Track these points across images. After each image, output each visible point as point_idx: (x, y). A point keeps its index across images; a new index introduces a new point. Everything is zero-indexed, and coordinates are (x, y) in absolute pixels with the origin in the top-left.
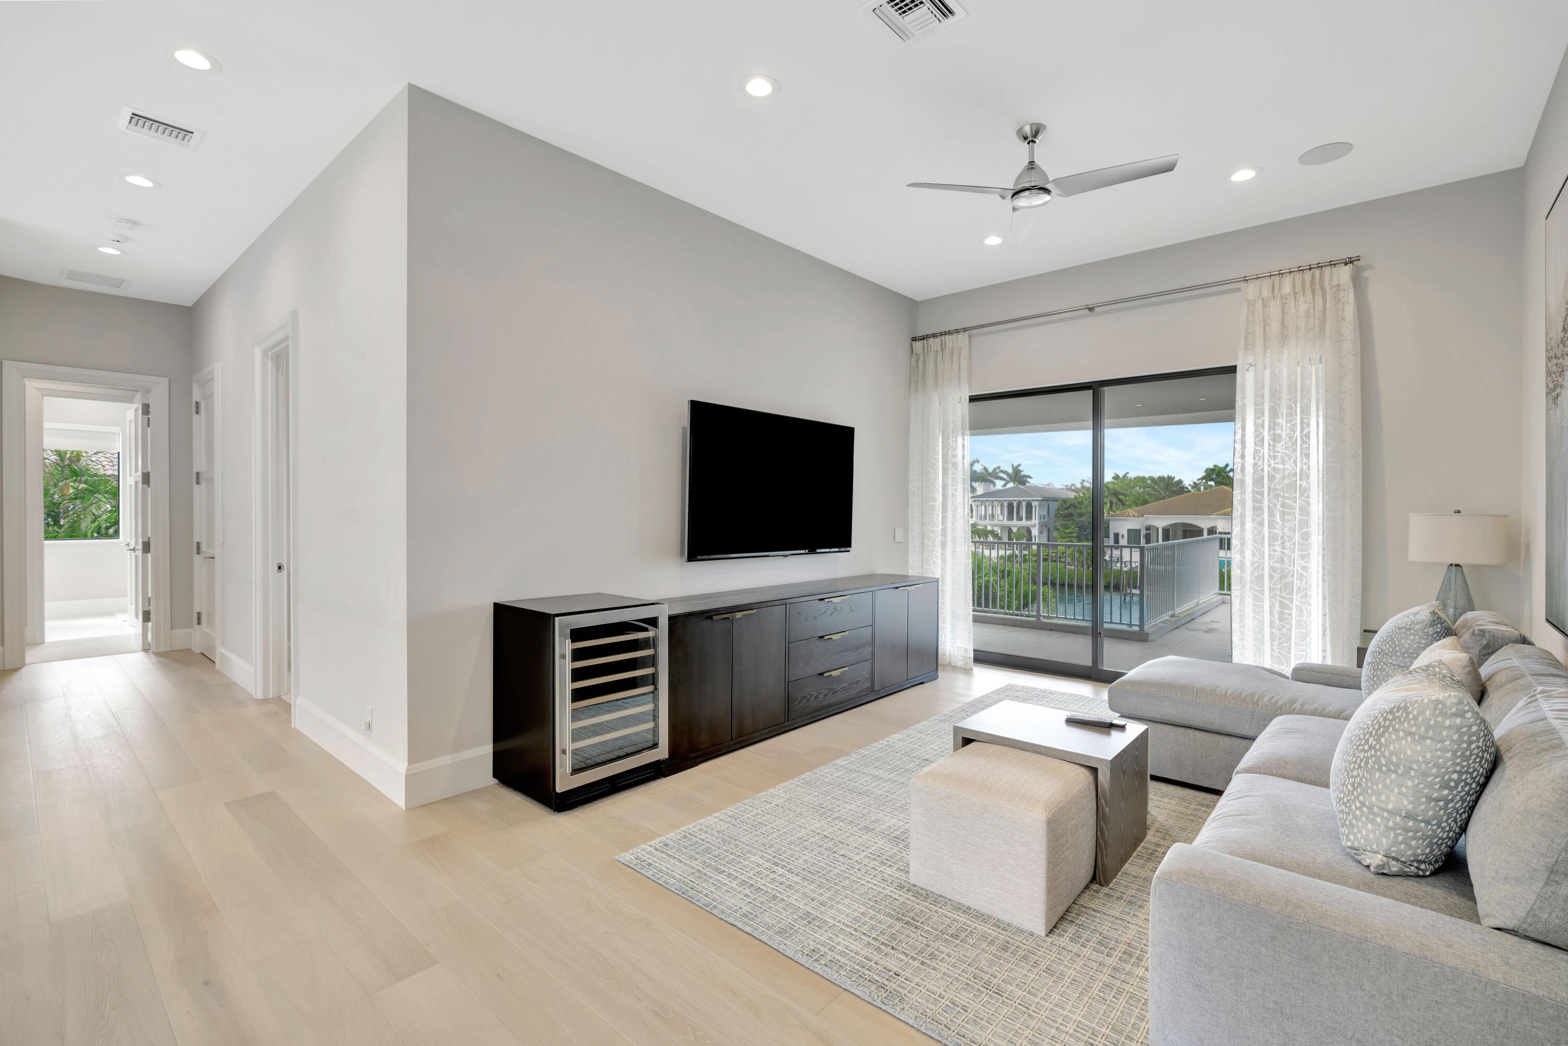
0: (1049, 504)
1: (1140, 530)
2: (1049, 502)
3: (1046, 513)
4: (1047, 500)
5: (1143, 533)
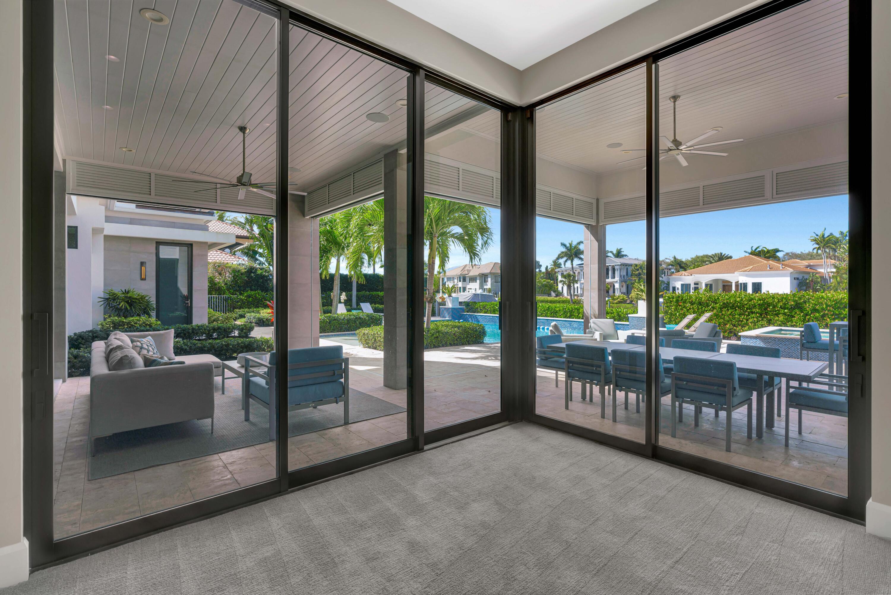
0: (627, 268)
1: (690, 285)
2: (627, 267)
3: (625, 274)
4: (626, 265)
5: (692, 286)
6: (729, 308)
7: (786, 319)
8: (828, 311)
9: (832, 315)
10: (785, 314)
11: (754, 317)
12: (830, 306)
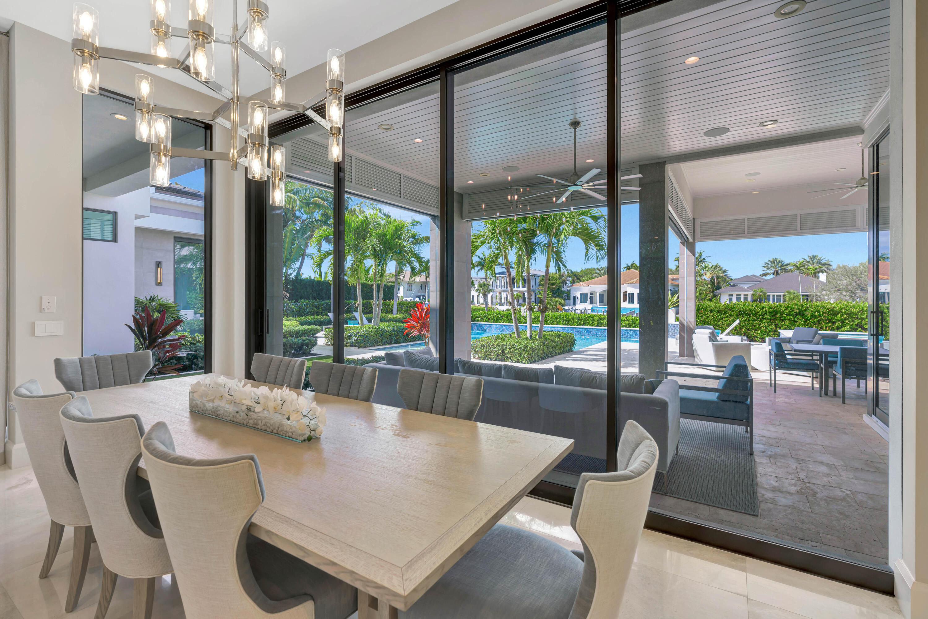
6: (744, 315)
7: (790, 324)
8: (824, 316)
9: (826, 320)
10: (789, 319)
11: (765, 323)
12: (825, 313)
